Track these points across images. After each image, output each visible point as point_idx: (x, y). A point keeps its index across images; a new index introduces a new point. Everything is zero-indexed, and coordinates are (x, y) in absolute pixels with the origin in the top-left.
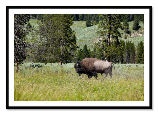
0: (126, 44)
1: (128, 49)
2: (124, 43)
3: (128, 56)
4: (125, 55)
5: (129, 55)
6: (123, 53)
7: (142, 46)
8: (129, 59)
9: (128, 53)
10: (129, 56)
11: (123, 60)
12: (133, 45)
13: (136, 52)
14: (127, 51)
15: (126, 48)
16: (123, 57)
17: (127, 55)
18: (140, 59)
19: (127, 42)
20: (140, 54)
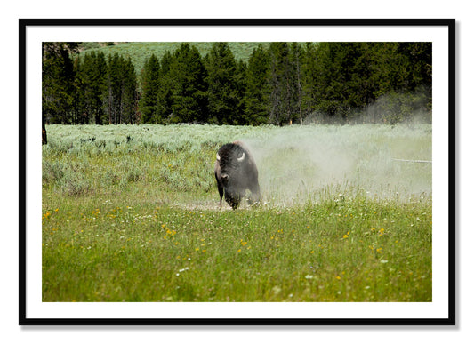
0: (108, 64)
1: (116, 78)
2: (103, 60)
3: (115, 101)
4: (107, 97)
5: (118, 96)
6: (99, 91)
7: (154, 70)
8: (119, 108)
9: (115, 91)
10: (120, 102)
11: (101, 112)
12: (128, 65)
13: (139, 89)
14: (113, 86)
15: (107, 76)
16: (99, 102)
17: (112, 98)
18: (151, 107)
19: (110, 57)
20: (149, 94)
